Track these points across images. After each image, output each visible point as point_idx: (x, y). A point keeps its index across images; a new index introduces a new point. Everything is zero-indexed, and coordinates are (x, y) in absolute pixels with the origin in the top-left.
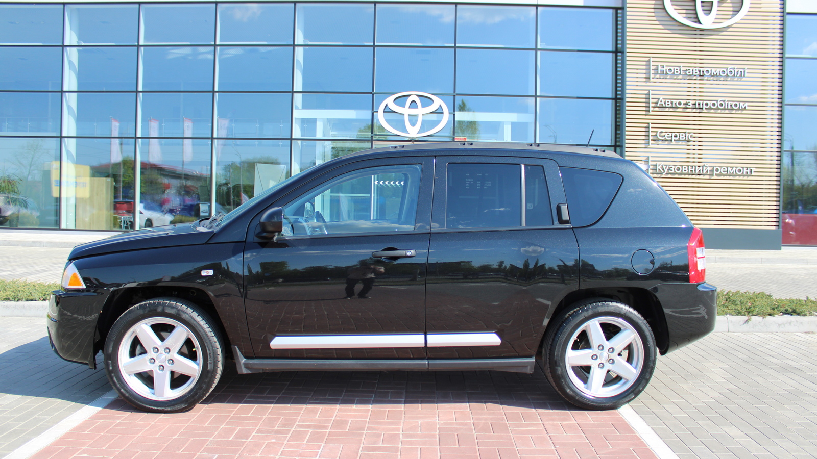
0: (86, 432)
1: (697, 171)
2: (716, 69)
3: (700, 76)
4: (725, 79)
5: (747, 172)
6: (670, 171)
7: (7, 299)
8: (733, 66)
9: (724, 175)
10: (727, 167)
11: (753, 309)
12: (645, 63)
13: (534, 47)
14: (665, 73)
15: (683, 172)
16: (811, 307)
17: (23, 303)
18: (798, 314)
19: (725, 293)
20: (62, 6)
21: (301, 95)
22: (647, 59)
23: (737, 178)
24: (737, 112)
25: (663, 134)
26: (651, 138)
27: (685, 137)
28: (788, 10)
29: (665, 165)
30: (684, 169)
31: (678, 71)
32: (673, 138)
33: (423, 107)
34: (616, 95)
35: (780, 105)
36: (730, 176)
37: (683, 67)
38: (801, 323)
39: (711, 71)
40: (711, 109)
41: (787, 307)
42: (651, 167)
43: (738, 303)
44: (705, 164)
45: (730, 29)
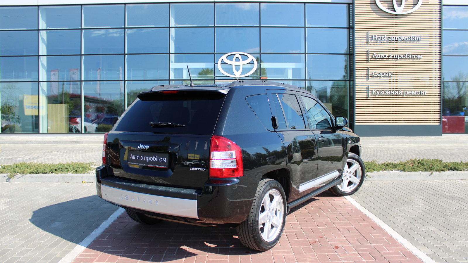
0: (105, 239)
1: (395, 94)
2: (404, 37)
3: (396, 40)
4: (410, 42)
5: (423, 94)
6: (380, 94)
7: (32, 173)
8: (414, 35)
9: (410, 95)
10: (412, 91)
11: (433, 168)
12: (365, 34)
13: (304, 26)
14: (376, 39)
15: (388, 94)
16: (464, 166)
17: (41, 175)
18: (457, 170)
19: (417, 160)
20: (37, 7)
21: (174, 55)
22: (367, 32)
23: (417, 97)
24: (417, 60)
25: (376, 73)
26: (370, 75)
27: (388, 74)
28: (443, 4)
29: (377, 91)
30: (388, 92)
31: (384, 38)
32: (382, 75)
33: (243, 60)
34: (350, 51)
35: (440, 56)
36: (413, 96)
37: (386, 36)
38: (459, 175)
39: (402, 38)
40: (402, 59)
41: (451, 167)
42: (370, 92)
43: (425, 165)
44: (400, 89)
45: (412, 15)
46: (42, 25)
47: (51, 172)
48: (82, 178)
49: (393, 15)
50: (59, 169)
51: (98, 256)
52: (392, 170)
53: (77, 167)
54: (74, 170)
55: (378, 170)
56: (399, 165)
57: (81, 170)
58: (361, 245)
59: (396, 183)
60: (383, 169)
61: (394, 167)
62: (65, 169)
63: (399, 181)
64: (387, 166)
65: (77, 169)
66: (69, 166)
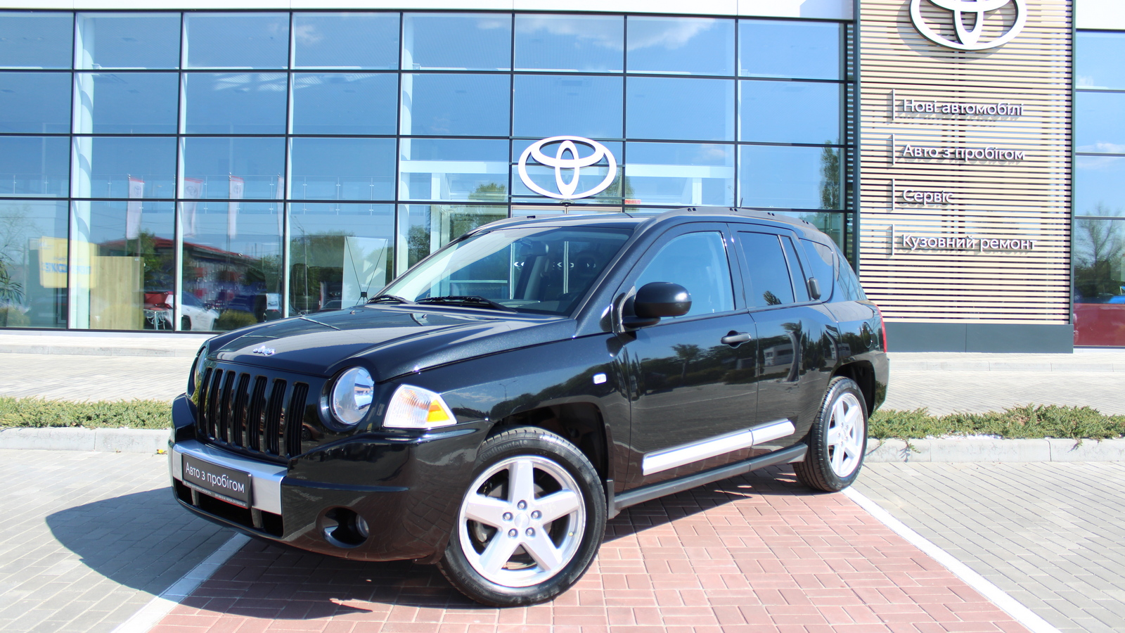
1: (958, 246)
2: (981, 105)
3: (961, 114)
4: (994, 118)
5: (1025, 247)
6: (921, 245)
7: (24, 424)
8: (1005, 102)
9: (994, 251)
10: (999, 240)
11: (1081, 429)
12: (885, 97)
13: (733, 75)
14: (913, 110)
15: (940, 246)
17: (48, 430)
19: (1034, 409)
20: (71, 15)
21: (409, 140)
22: (889, 91)
23: (1012, 254)
24: (1011, 164)
25: (911, 195)
26: (895, 200)
27: (942, 198)
28: (1078, 25)
29: (914, 237)
30: (940, 243)
31: (931, 107)
32: (926, 200)
33: (581, 157)
34: (846, 140)
35: (1069, 154)
36: (1001, 251)
37: (937, 102)
39: (976, 107)
40: (976, 159)
42: (895, 240)
43: (1059, 421)
44: (969, 236)
45: (1000, 51)
46: (84, 59)
47: (75, 424)
49: (953, 52)
50: (98, 416)
52: (973, 435)
53: (145, 412)
54: (138, 421)
55: (936, 432)
56: (989, 420)
57: (158, 419)
59: (988, 468)
60: (948, 431)
61: (977, 425)
62: (115, 416)
63: (993, 464)
64: (958, 423)
65: (145, 416)
66: (125, 409)
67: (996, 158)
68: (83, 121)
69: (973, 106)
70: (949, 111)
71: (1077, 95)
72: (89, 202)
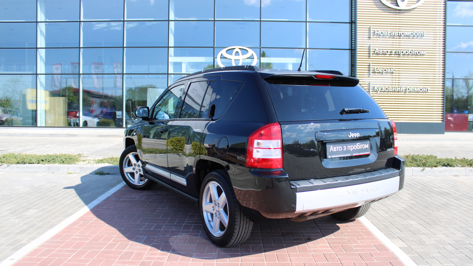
0: (76, 227)
1: (397, 90)
2: (407, 32)
3: (399, 36)
4: (413, 38)
5: (425, 91)
6: (382, 90)
8: (417, 31)
9: (412, 92)
10: (414, 88)
11: (426, 163)
12: (368, 29)
13: (305, 20)
14: (379, 34)
15: (390, 90)
16: (458, 162)
17: (27, 165)
18: (451, 166)
19: (411, 156)
21: (173, 49)
22: (369, 27)
23: (420, 94)
24: (420, 56)
25: (378, 69)
26: (371, 71)
27: (391, 70)
29: (379, 87)
30: (390, 89)
31: (386, 33)
32: (384, 71)
34: (352, 47)
35: (444, 52)
36: (416, 92)
37: (389, 31)
40: (405, 55)
41: (444, 163)
42: (371, 88)
43: (418, 160)
44: (402, 86)
45: (415, 10)
46: (41, 17)
47: (37, 163)
48: (68, 169)
49: (396, 10)
50: (46, 160)
51: (65, 242)
53: (64, 158)
54: (61, 161)
57: (69, 161)
58: (334, 237)
62: (52, 160)
65: (64, 160)
66: (56, 157)
67: (413, 54)
68: (41, 42)
69: (404, 33)
70: (394, 35)
71: (448, 28)
72: (44, 76)
